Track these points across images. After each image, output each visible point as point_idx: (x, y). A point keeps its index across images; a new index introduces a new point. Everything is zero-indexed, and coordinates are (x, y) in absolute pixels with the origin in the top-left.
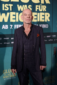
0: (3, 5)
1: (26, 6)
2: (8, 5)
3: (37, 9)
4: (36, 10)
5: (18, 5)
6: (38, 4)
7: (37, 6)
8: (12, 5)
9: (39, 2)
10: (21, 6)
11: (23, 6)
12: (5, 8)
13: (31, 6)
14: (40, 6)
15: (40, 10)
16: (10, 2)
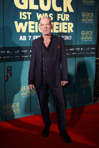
0: (21, 13)
1: (46, 14)
2: (26, 13)
3: (58, 18)
4: (58, 20)
5: (37, 14)
6: (60, 13)
7: (59, 15)
8: (31, 13)
9: (62, 10)
10: (40, 15)
11: (43, 14)
12: (23, 16)
13: (52, 15)
14: (62, 15)
15: (62, 20)
16: (28, 10)
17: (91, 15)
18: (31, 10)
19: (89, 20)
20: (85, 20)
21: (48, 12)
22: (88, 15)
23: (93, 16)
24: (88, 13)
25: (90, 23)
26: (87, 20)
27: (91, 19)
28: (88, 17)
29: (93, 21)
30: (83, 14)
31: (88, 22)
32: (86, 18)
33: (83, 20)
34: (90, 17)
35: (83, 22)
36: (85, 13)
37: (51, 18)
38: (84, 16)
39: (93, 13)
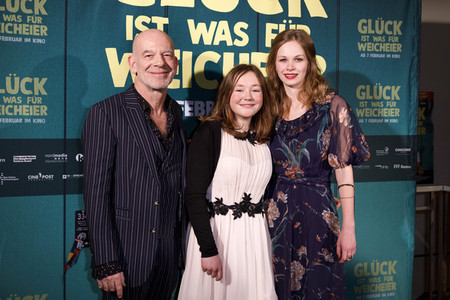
1: (224, 25)
2: (147, 20)
3: (269, 37)
4: (268, 44)
6: (275, 19)
7: (270, 27)
8: (166, 21)
9: (281, 10)
10: (202, 26)
11: (213, 24)
13: (245, 26)
14: (282, 26)
17: (391, 28)
18: (167, 8)
19: (385, 47)
20: (370, 47)
21: (231, 18)
22: (382, 27)
23: (400, 33)
24: (382, 22)
25: (389, 56)
26: (378, 47)
27: (391, 42)
28: (382, 36)
29: (399, 49)
30: (363, 24)
31: (382, 52)
32: (375, 39)
33: (361, 47)
34: (387, 36)
35: (362, 52)
36: (370, 21)
37: (241, 39)
38: (365, 32)
39: (401, 22)
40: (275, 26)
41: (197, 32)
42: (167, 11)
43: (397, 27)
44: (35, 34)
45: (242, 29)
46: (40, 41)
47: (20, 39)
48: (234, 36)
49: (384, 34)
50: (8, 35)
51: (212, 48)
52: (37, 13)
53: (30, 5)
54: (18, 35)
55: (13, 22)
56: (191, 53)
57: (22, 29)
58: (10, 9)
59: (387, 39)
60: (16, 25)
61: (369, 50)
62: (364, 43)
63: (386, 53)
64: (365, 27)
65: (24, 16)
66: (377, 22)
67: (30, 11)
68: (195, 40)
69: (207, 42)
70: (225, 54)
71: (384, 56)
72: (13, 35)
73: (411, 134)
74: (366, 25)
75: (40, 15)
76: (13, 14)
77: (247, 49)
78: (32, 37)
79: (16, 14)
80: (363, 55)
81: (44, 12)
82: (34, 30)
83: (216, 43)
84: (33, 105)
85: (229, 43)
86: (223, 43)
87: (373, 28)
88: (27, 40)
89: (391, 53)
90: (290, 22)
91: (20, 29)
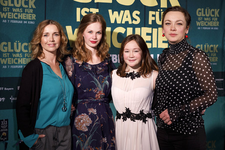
0: (78, 9)
1: (127, 12)
2: (88, 10)
3: (151, 19)
5: (110, 11)
7: (151, 13)
8: (97, 11)
9: (157, 4)
10: (116, 13)
11: (122, 12)
13: (138, 13)
14: (157, 13)
16: (92, 5)
17: (213, 13)
18: (98, 3)
19: (210, 24)
20: (203, 23)
21: (131, 8)
22: (209, 13)
23: (218, 16)
24: (209, 10)
25: (212, 28)
26: (207, 24)
27: (213, 21)
28: (209, 17)
29: (218, 25)
30: (199, 11)
31: (209, 27)
32: (205, 19)
33: (198, 23)
34: (211, 18)
35: (198, 26)
36: (203, 9)
37: (136, 20)
38: (200, 15)
39: (219, 10)
40: (153, 13)
41: (114, 16)
42: (97, 5)
43: (217, 12)
44: (29, 19)
45: (137, 15)
46: (32, 23)
47: (22, 22)
48: (133, 19)
49: (210, 16)
50: (15, 20)
51: (121, 25)
52: (30, 7)
53: (27, 3)
54: (20, 20)
55: (18, 12)
56: (110, 28)
57: (23, 16)
58: (16, 5)
59: (211, 19)
60: (19, 14)
61: (202, 25)
62: (199, 21)
63: (211, 27)
64: (200, 13)
65: (24, 9)
66: (206, 10)
67: (27, 6)
68: (112, 21)
69: (119, 22)
70: (128, 28)
71: (209, 28)
72: (17, 20)
73: (223, 71)
74: (201, 11)
75: (32, 8)
76: (18, 8)
77: (139, 26)
78: (28, 20)
79: (20, 8)
80: (199, 28)
81: (34, 7)
82: (29, 17)
83: (123, 22)
84: (28, 58)
85: (130, 22)
86: (127, 22)
87: (204, 13)
88: (25, 22)
89: (214, 27)
90: (162, 10)
91: (21, 16)
